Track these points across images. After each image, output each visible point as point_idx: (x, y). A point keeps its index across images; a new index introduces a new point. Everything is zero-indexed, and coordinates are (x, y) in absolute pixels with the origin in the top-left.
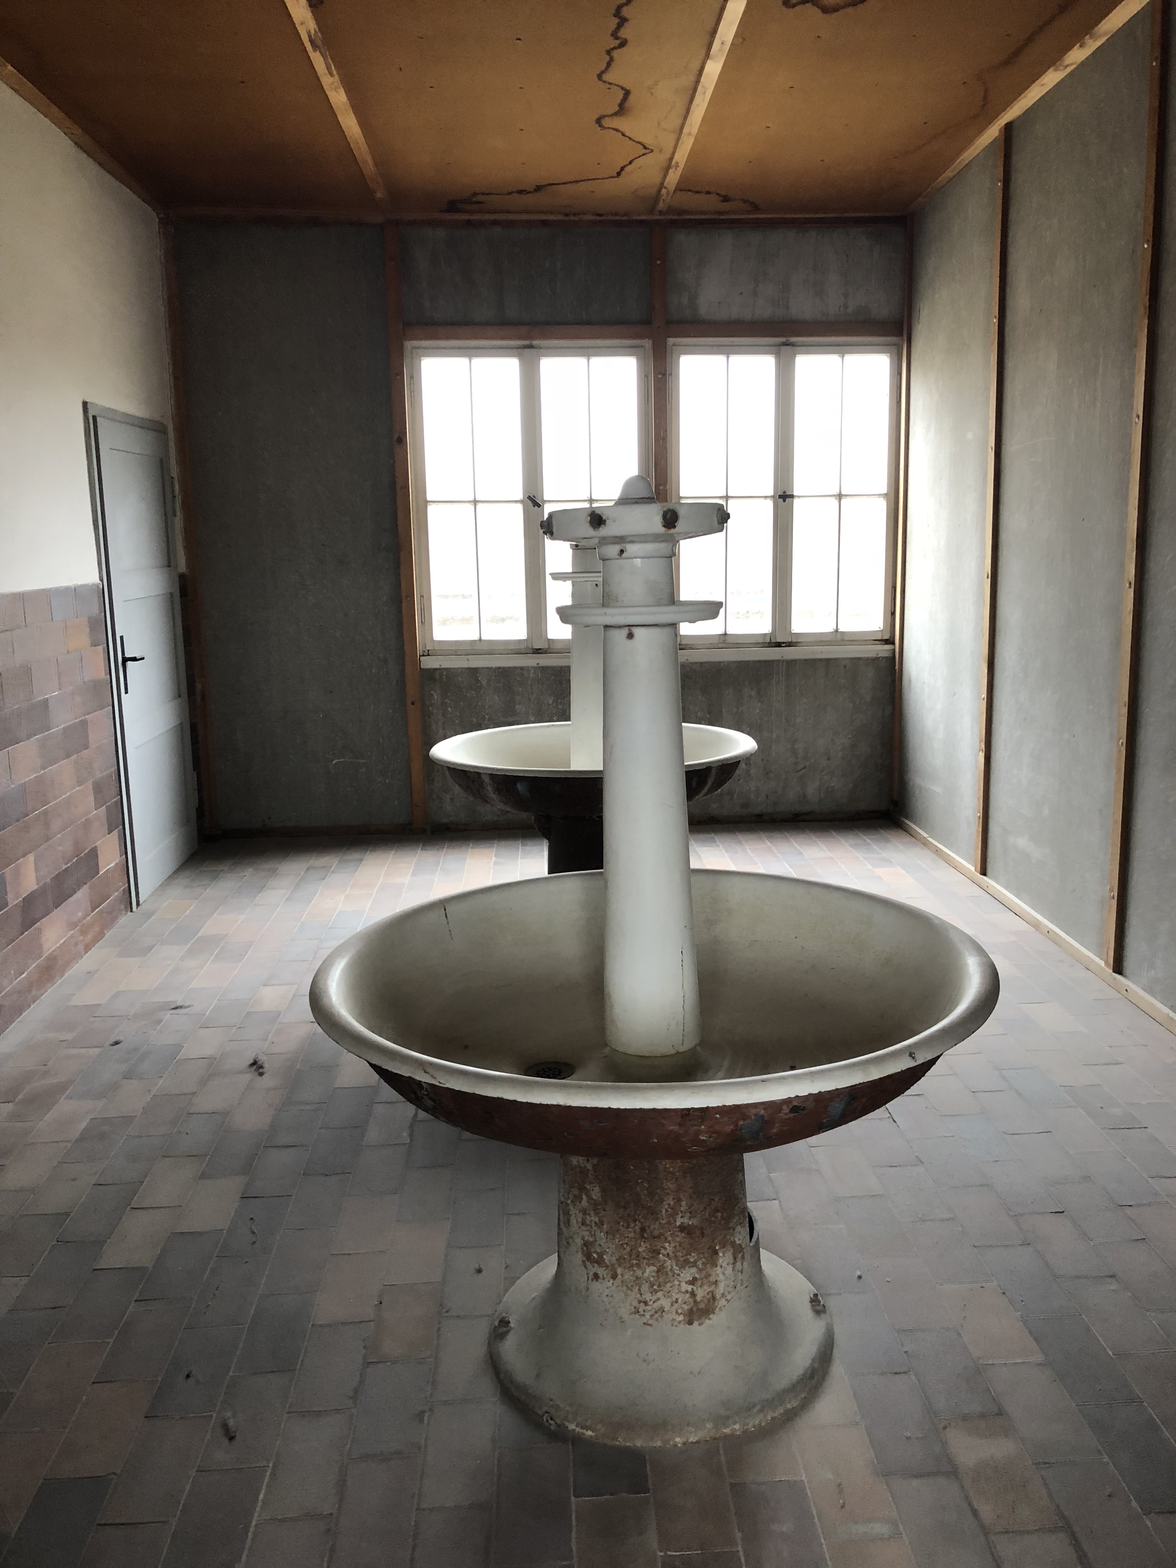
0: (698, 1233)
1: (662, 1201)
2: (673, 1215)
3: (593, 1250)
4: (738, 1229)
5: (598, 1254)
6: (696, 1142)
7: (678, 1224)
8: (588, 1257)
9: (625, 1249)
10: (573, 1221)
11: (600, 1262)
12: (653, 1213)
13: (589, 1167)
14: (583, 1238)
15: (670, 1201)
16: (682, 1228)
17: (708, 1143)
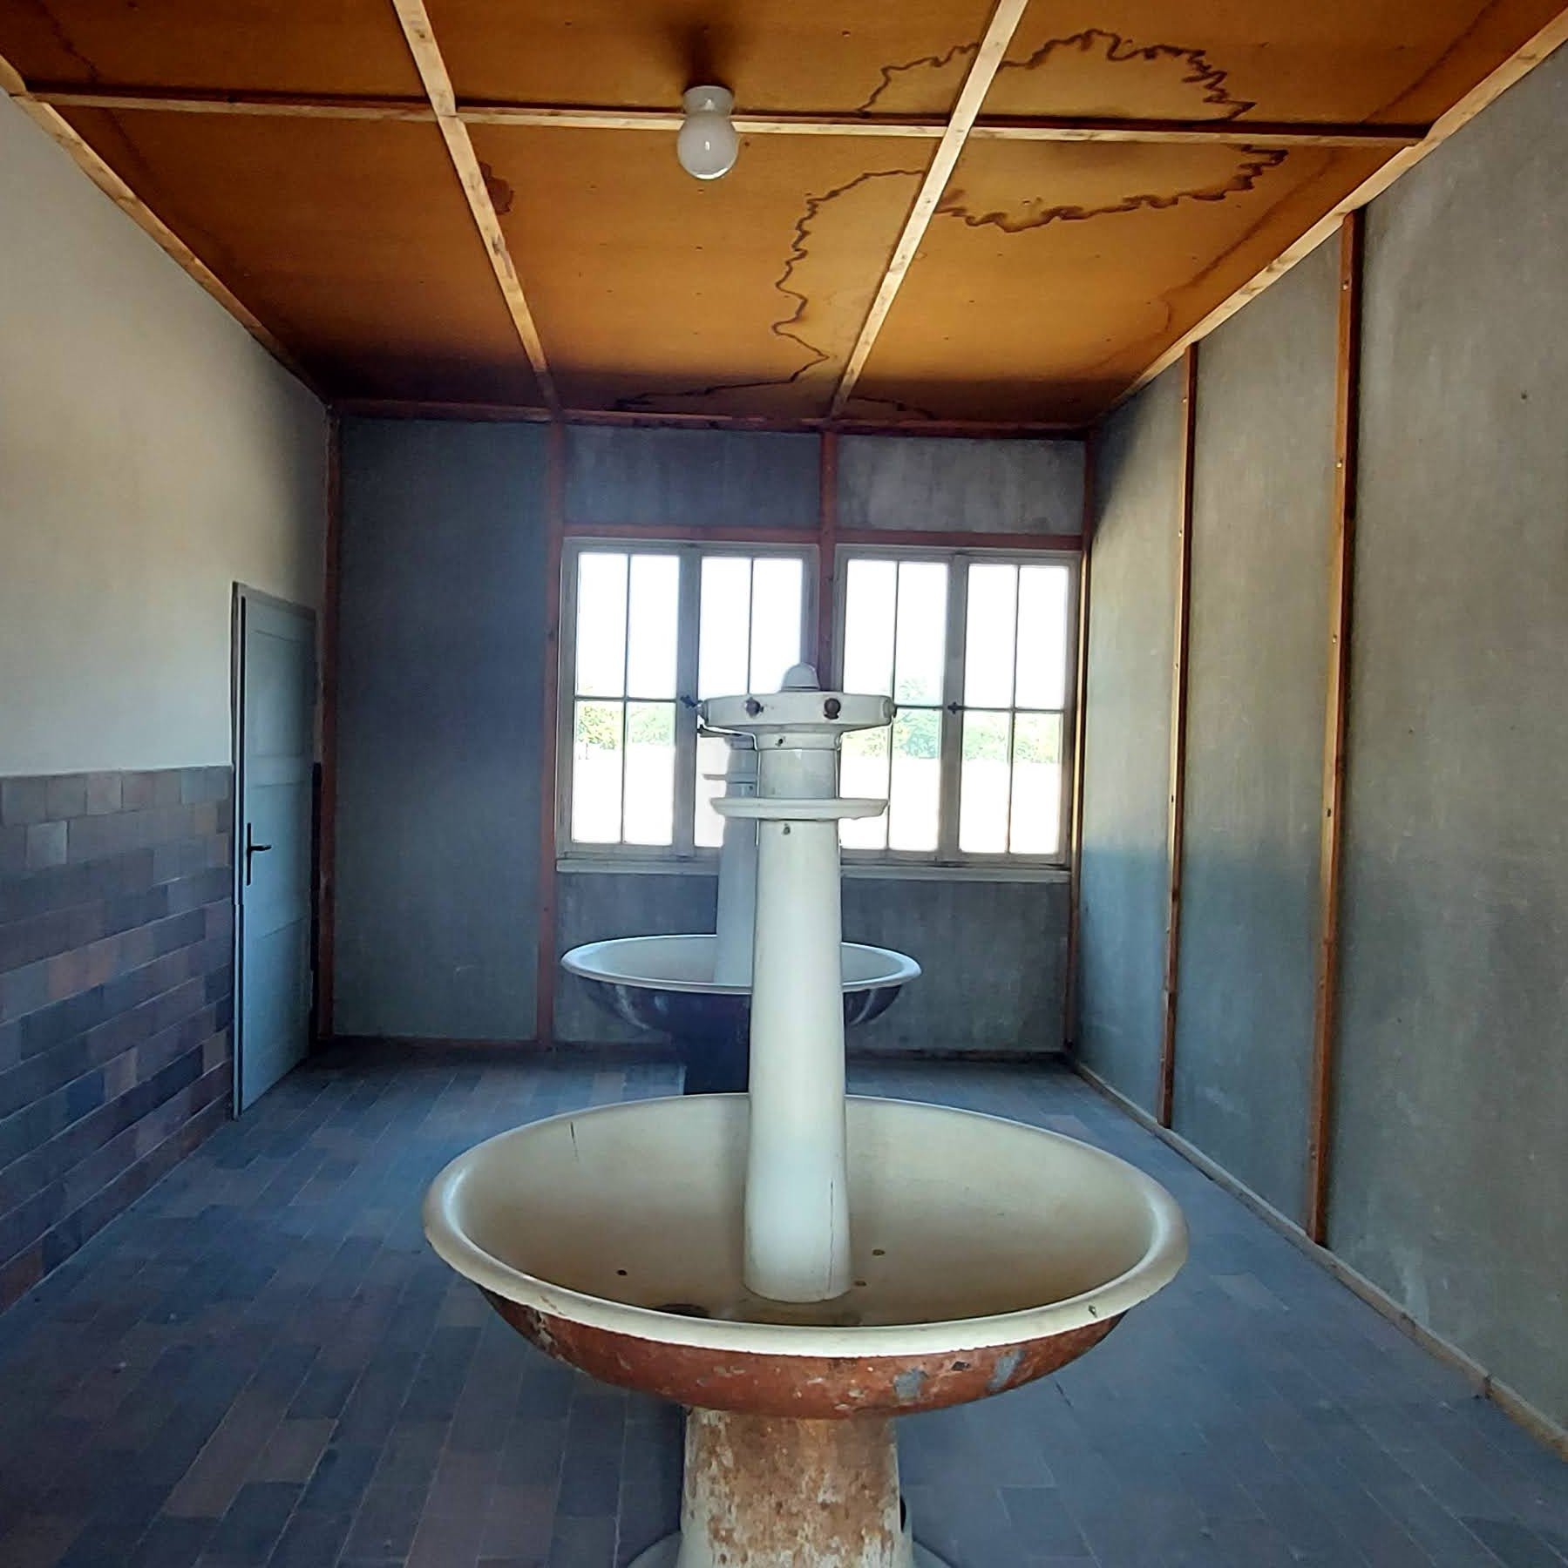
0: (842, 1512)
1: (802, 1471)
2: (815, 1489)
3: (721, 1527)
4: (888, 1510)
5: (727, 1531)
6: (845, 1398)
7: (820, 1500)
8: (715, 1534)
9: (757, 1527)
10: (700, 1491)
11: (727, 1540)
12: (792, 1486)
13: (721, 1426)
14: (710, 1511)
15: (812, 1472)
16: (824, 1506)
17: (858, 1401)
